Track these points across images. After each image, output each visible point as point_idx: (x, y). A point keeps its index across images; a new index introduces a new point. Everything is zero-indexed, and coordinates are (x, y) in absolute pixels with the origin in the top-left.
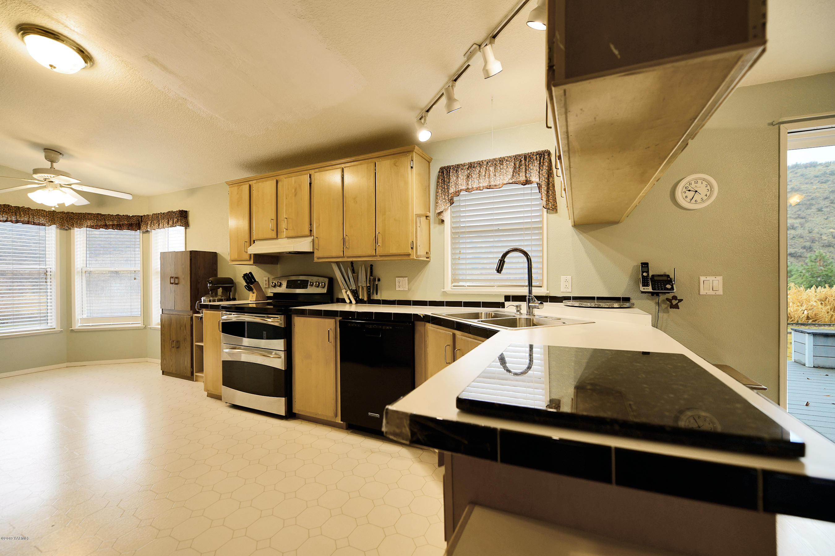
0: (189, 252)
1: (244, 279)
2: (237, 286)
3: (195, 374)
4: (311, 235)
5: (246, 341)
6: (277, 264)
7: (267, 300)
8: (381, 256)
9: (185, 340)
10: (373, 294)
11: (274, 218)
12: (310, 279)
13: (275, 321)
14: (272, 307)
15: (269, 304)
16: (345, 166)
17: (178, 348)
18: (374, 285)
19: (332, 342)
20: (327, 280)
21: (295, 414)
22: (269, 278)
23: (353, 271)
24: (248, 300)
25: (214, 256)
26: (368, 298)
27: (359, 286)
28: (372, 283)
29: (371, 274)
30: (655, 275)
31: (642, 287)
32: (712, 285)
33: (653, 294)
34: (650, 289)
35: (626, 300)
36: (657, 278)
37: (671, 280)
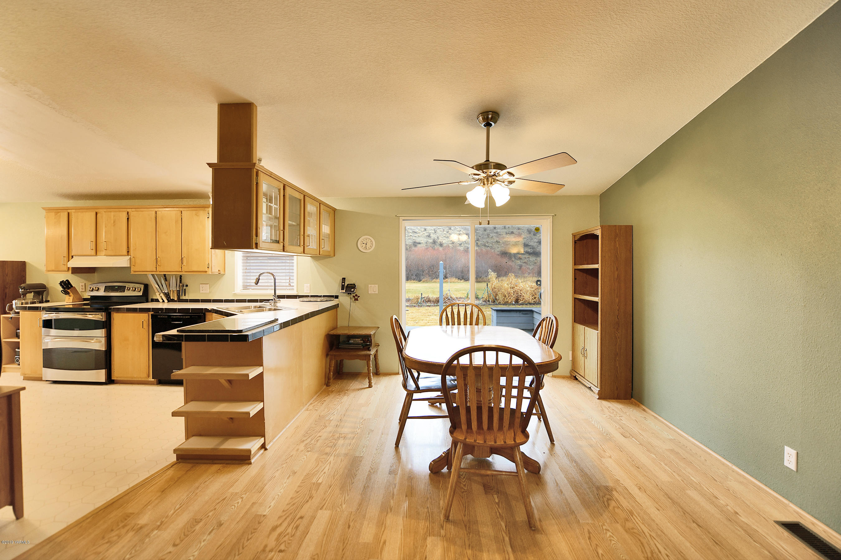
1: (60, 285)
2: (49, 290)
4: (128, 255)
6: (94, 273)
7: (83, 301)
8: (186, 272)
10: (182, 295)
11: (94, 240)
12: (127, 285)
13: (99, 317)
14: (89, 307)
15: (85, 305)
16: (158, 210)
18: (182, 289)
19: (146, 328)
20: (142, 287)
21: (114, 380)
22: (85, 284)
23: (166, 280)
24: (65, 301)
25: (22, 266)
26: (178, 298)
27: (170, 290)
28: (181, 288)
29: (181, 282)
30: (348, 284)
31: (341, 290)
32: (373, 289)
33: (348, 293)
34: (344, 291)
35: (337, 297)
36: (349, 286)
37: (355, 286)
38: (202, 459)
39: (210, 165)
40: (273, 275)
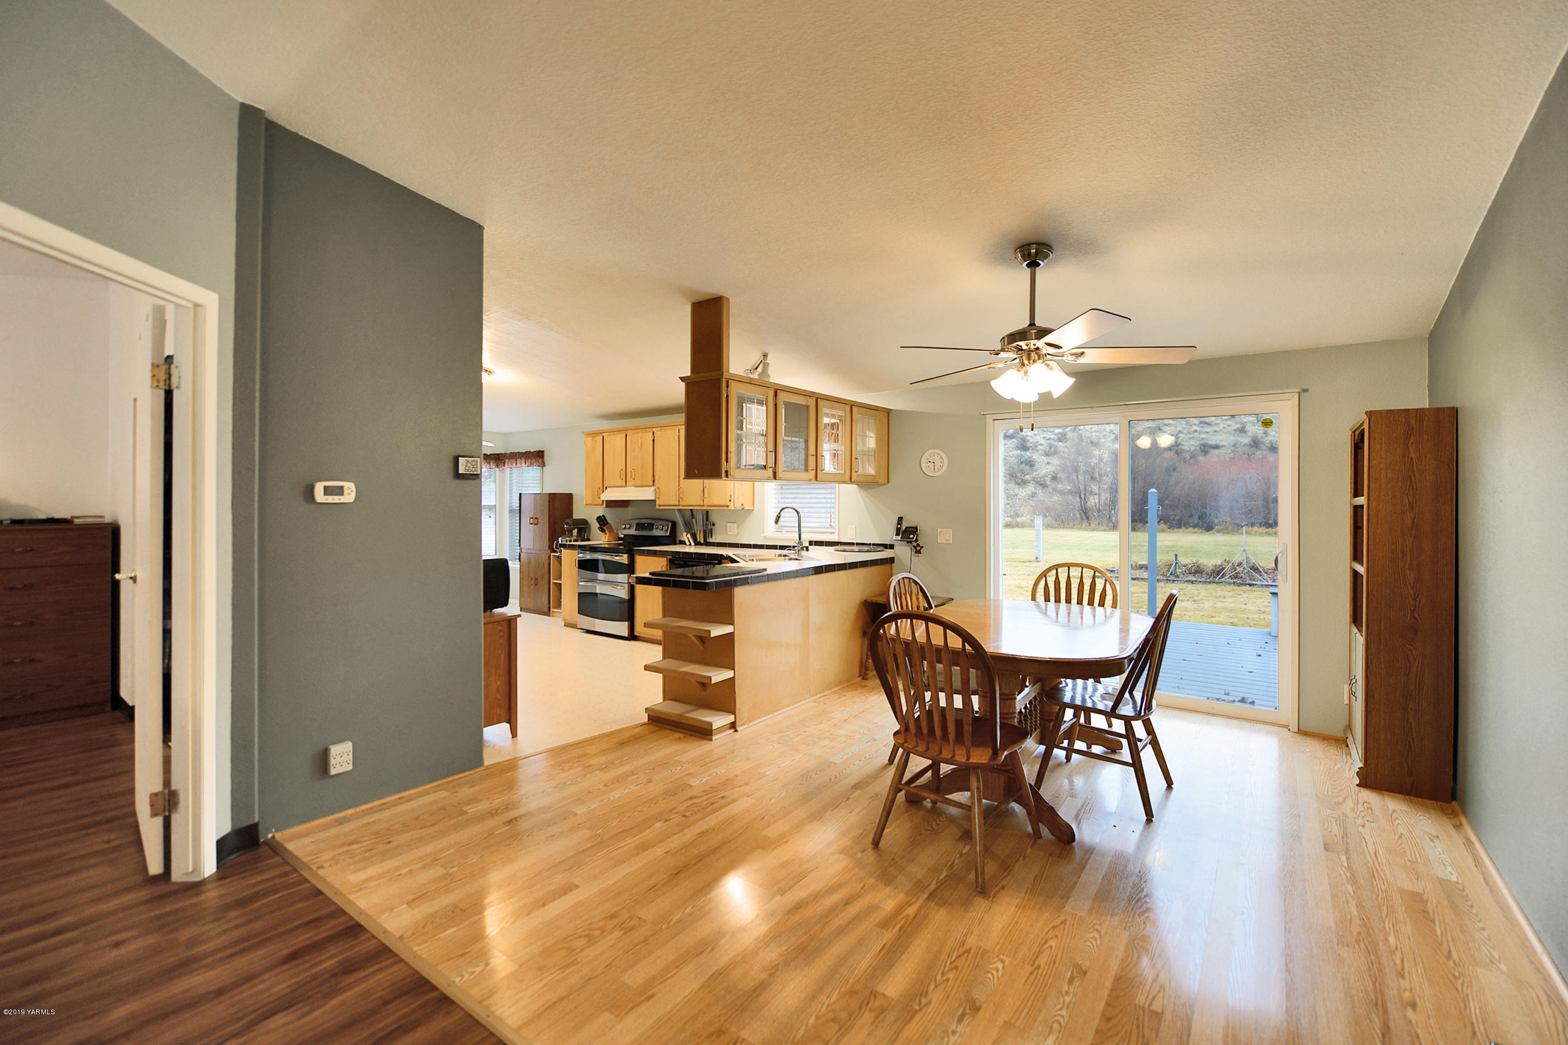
0: (547, 496)
1: (598, 521)
2: (589, 527)
3: (552, 610)
4: (653, 485)
5: (601, 576)
6: (628, 507)
7: (617, 541)
8: (708, 506)
9: (543, 577)
10: (708, 537)
11: (624, 468)
12: (655, 523)
13: (624, 559)
15: (620, 544)
16: (681, 427)
17: (536, 585)
18: (709, 529)
20: (669, 525)
21: (636, 635)
22: (620, 520)
23: (693, 517)
24: (601, 540)
25: (567, 499)
26: (704, 541)
27: (697, 531)
28: (708, 527)
29: (707, 520)
30: (907, 528)
31: (895, 536)
32: (945, 536)
33: (908, 542)
34: (899, 538)
35: (892, 547)
36: (908, 529)
37: (917, 531)
38: (669, 725)
39: (682, 379)
40: (798, 512)
